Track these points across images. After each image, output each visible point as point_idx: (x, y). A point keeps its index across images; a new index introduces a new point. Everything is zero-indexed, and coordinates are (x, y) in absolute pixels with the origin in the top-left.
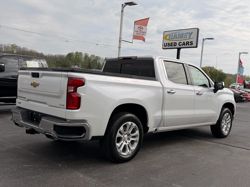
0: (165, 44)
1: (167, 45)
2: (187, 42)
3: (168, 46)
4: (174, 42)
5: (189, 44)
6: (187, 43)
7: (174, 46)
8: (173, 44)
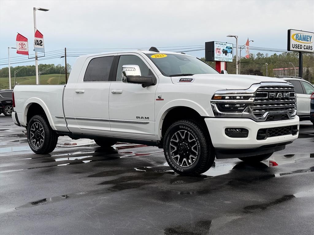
0: (293, 44)
1: (295, 46)
2: (309, 46)
3: (296, 48)
4: (300, 44)
5: (311, 48)
6: (309, 48)
7: (301, 48)
8: (300, 46)
